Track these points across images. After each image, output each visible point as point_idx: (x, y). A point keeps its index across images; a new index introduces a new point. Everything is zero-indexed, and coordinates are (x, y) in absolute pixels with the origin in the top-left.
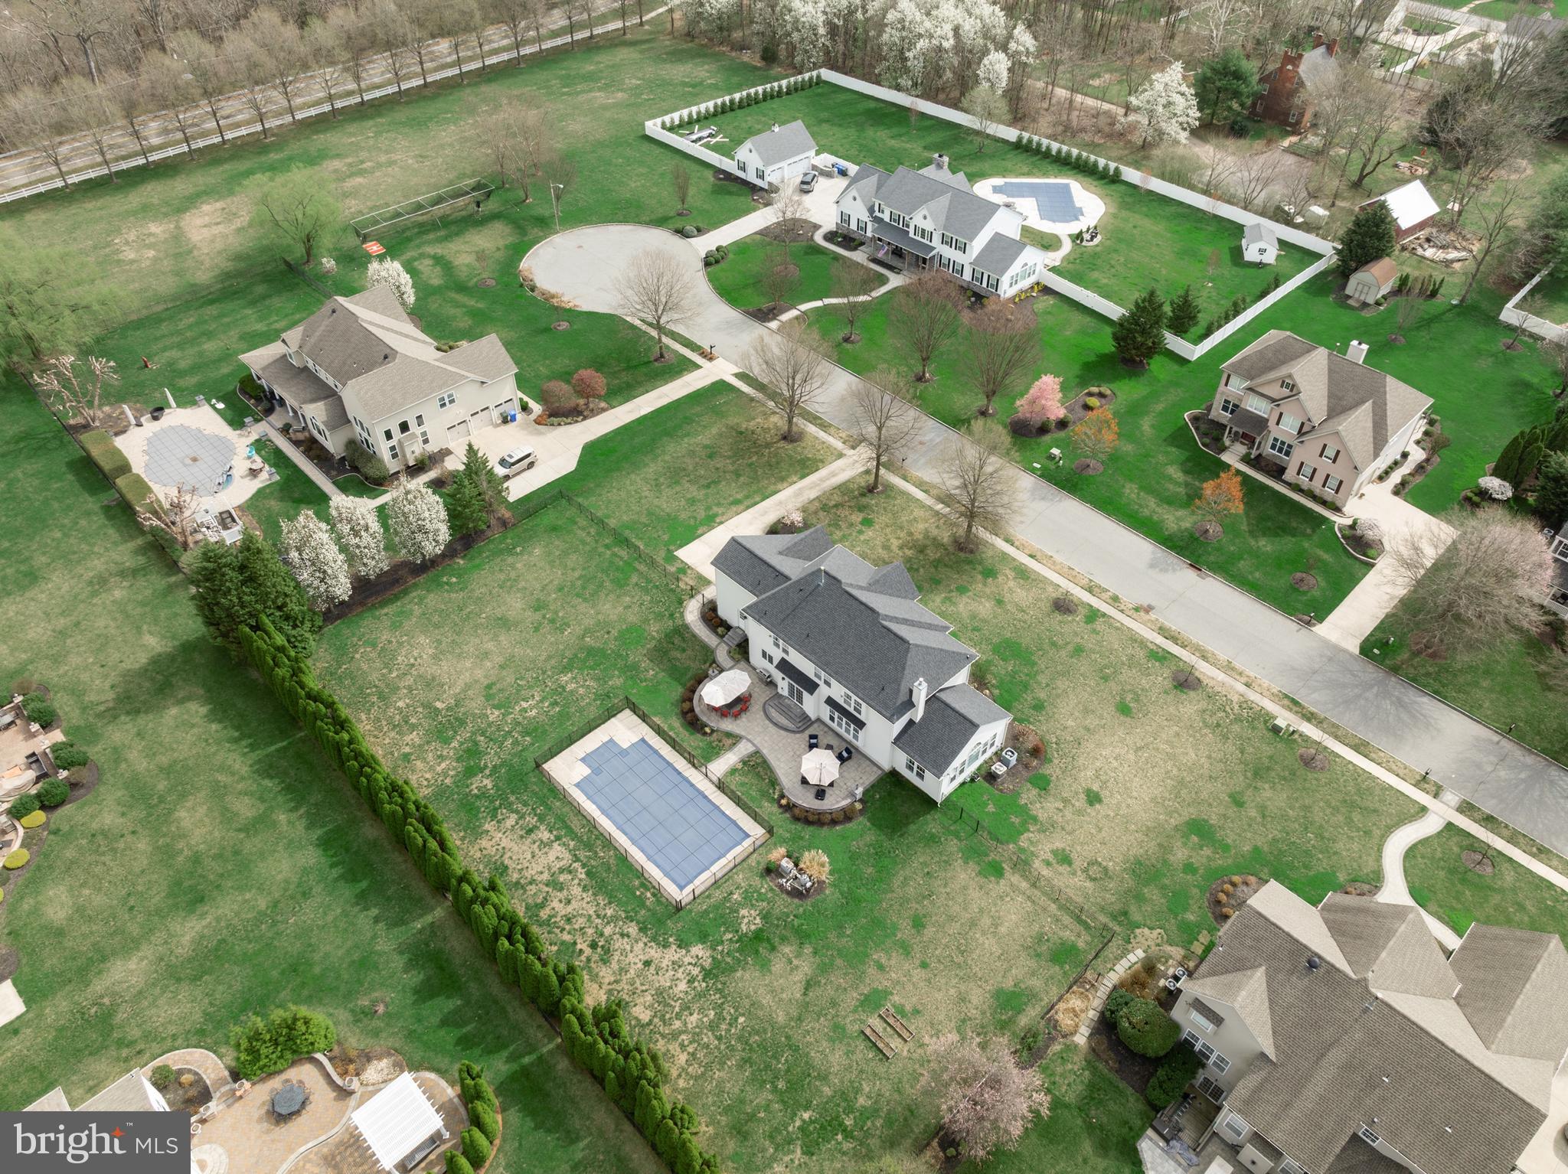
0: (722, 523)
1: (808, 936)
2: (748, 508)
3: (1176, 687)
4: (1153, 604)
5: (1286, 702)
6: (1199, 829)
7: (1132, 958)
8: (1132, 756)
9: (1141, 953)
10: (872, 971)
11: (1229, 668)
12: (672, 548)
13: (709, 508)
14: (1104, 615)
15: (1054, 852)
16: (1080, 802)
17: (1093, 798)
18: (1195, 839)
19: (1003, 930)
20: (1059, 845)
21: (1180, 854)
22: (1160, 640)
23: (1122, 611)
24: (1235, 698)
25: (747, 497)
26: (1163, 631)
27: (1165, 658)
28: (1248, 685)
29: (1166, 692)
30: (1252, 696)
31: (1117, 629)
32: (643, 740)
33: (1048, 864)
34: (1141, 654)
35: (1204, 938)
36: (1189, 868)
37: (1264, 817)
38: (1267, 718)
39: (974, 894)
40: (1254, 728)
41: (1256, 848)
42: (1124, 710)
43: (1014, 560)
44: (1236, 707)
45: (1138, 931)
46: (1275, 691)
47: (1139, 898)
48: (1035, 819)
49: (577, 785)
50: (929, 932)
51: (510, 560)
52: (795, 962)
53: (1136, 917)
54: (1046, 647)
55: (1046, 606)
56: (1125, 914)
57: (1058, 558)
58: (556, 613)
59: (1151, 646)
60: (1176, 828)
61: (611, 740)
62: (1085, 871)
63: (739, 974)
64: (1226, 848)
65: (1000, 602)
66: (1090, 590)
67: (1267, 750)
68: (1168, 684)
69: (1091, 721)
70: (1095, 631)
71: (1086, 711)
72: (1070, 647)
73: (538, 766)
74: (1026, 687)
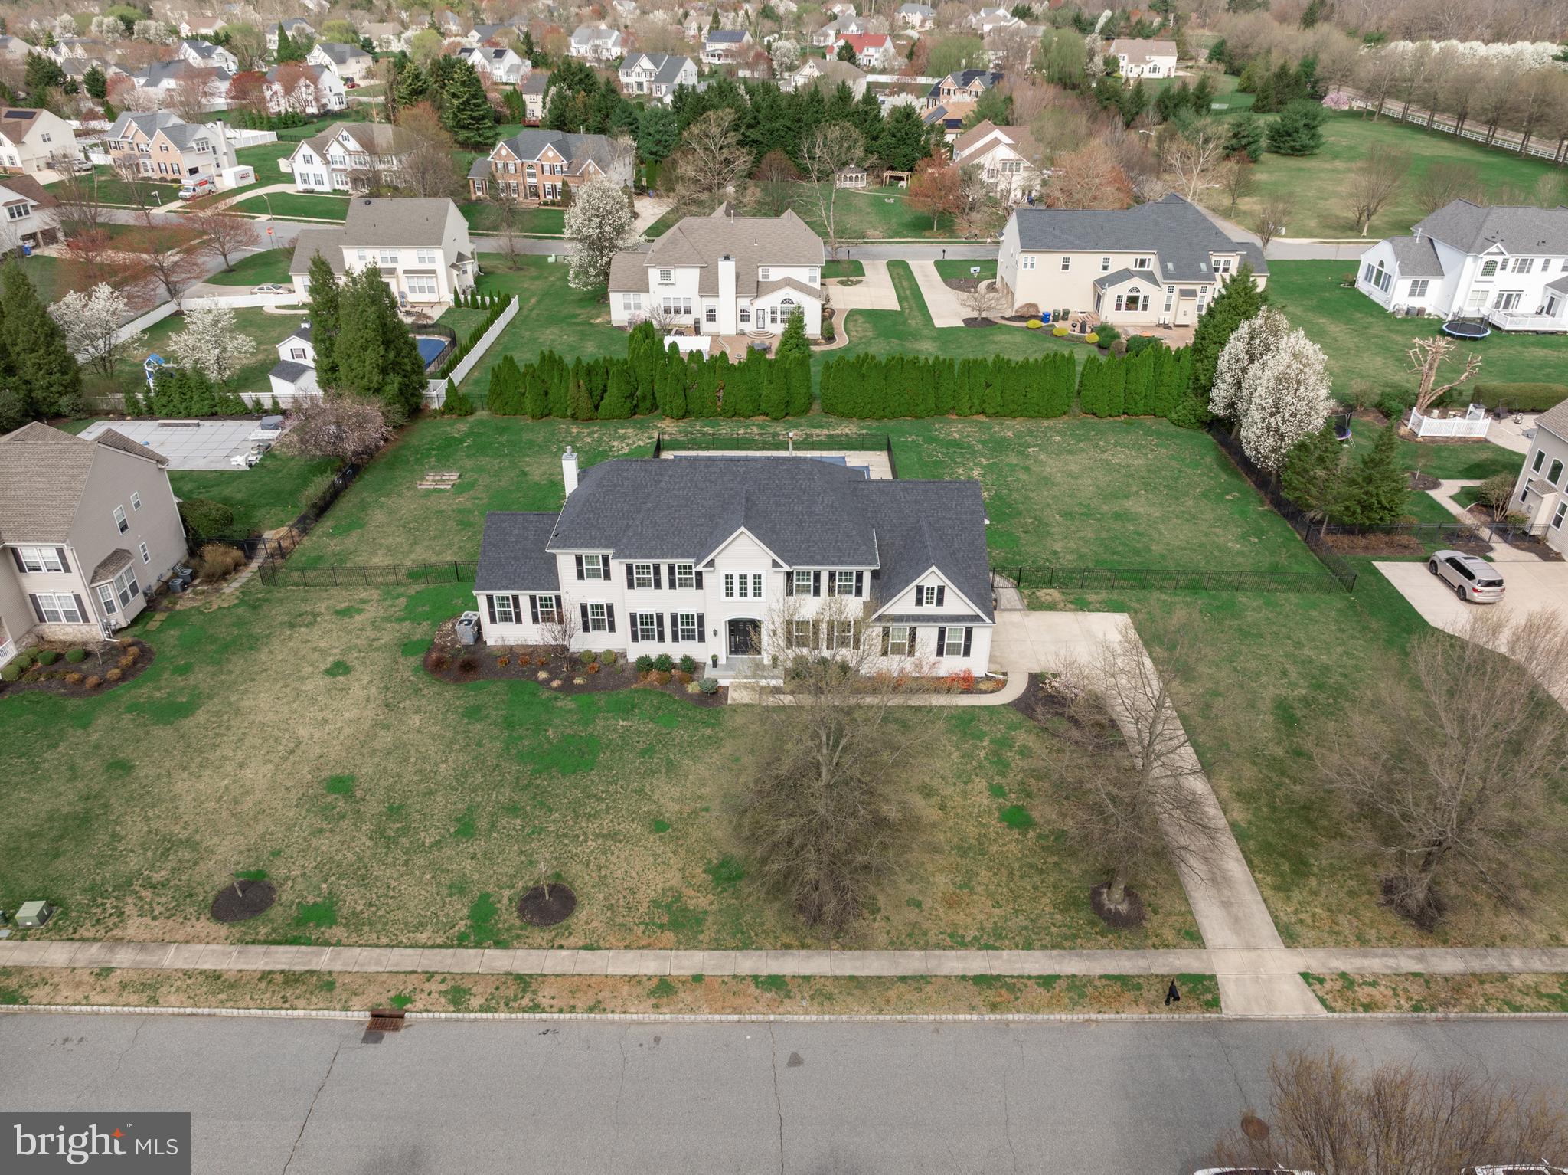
3: (261, 874)
4: (371, 1048)
6: (173, 711)
7: (236, 585)
8: (303, 732)
9: (227, 591)
10: (482, 495)
11: (150, 987)
12: (1140, 616)
14: (461, 942)
15: (360, 611)
16: (352, 659)
17: (340, 668)
18: (181, 699)
19: (381, 552)
20: (358, 618)
21: (201, 677)
22: (324, 960)
23: (430, 976)
24: (134, 927)
26: (325, 984)
27: (300, 922)
28: (106, 971)
29: (276, 854)
30: (92, 953)
31: (420, 926)
33: (363, 601)
34: (353, 899)
35: (152, 625)
36: (185, 670)
37: (72, 768)
38: (58, 923)
39: (428, 555)
40: (90, 889)
41: (86, 726)
42: (342, 785)
43: (717, 945)
44: (130, 909)
45: (237, 602)
46: (42, 992)
47: (241, 624)
48: (400, 620)
49: (842, 458)
50: (451, 524)
51: (1235, 530)
53: (241, 610)
54: (522, 798)
55: (580, 877)
56: (255, 608)
57: (640, 1014)
58: (1099, 520)
59: (339, 932)
60: (210, 697)
62: (316, 616)
65: (658, 825)
66: (524, 982)
67: (61, 864)
68: (278, 871)
69: (385, 739)
70: (459, 888)
71: (398, 747)
72: (483, 823)
73: (889, 450)
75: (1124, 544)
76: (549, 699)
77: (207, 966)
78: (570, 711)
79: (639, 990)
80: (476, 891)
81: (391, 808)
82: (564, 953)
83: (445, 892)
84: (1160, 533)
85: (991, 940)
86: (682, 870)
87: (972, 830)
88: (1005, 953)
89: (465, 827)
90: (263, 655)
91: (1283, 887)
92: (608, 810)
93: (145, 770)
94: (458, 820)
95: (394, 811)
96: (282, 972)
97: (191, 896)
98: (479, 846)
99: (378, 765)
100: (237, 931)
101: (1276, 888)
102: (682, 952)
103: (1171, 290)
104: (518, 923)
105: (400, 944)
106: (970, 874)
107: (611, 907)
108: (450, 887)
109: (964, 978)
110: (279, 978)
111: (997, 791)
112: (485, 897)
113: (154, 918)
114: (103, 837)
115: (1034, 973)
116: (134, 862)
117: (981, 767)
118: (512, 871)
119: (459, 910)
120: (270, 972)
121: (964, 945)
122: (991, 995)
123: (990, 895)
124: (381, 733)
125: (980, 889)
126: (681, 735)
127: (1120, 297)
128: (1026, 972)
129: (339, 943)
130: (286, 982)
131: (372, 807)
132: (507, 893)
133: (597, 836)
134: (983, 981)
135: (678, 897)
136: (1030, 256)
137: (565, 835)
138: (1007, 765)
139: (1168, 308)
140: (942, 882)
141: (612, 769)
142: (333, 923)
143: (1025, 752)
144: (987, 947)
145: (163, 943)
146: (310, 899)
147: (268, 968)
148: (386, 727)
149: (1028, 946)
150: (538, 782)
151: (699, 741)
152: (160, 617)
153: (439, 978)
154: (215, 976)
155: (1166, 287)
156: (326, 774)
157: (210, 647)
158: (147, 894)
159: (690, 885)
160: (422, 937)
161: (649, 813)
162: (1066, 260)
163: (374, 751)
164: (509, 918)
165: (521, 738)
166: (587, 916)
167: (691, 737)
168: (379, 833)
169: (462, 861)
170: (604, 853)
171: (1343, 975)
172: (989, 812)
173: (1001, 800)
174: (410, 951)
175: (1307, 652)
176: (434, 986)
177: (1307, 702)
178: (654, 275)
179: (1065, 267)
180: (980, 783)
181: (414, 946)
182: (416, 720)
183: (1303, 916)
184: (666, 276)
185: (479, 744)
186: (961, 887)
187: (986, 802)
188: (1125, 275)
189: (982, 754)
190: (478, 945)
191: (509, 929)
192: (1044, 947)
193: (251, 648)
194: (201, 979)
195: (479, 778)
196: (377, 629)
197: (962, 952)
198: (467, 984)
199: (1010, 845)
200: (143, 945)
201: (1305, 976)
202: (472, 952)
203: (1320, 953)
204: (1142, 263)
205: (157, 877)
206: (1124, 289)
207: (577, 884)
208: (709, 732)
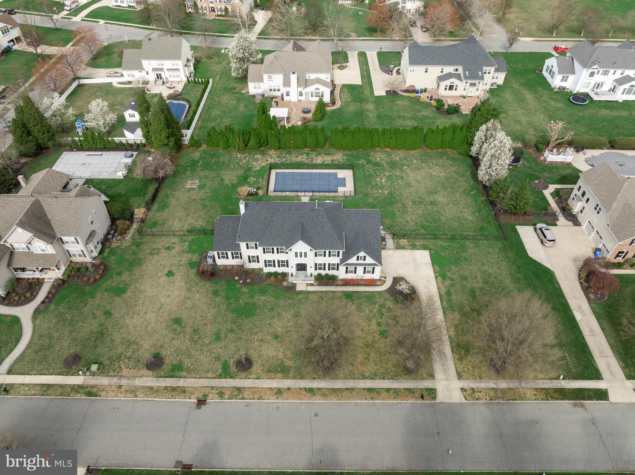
0: (436, 277)
1: (233, 187)
2: (441, 296)
3: (158, 354)
4: (199, 411)
5: (95, 390)
6: (120, 291)
7: (130, 236)
8: (163, 300)
9: (127, 238)
10: (209, 191)
11: (134, 391)
12: (433, 252)
13: (452, 279)
14: (220, 377)
15: (173, 248)
16: (174, 269)
17: (170, 274)
18: (121, 286)
19: (177, 219)
20: (173, 251)
21: (125, 277)
22: (181, 383)
23: (213, 388)
24: (125, 372)
25: (450, 301)
26: (182, 391)
27: (173, 370)
28: (120, 387)
29: (162, 346)
30: (115, 380)
31: (208, 371)
32: (337, 192)
33: (174, 243)
34: (187, 362)
35: (106, 254)
36: (120, 274)
37: (93, 314)
38: (103, 370)
39: (193, 221)
40: (109, 359)
41: (93, 297)
42: (178, 321)
43: (294, 378)
44: (122, 366)
45: (131, 243)
46: (103, 393)
47: (135, 253)
48: (187, 252)
49: (336, 173)
50: (199, 206)
51: (472, 210)
52: (230, 181)
53: (134, 247)
54: (234, 327)
55: (254, 355)
56: (138, 246)
57: (273, 400)
58: (424, 205)
59: (184, 373)
60: (130, 285)
61: (345, 186)
62: (159, 250)
63: (243, 172)
64: (107, 290)
65: (276, 337)
66: (239, 390)
67: (99, 350)
68: (163, 353)
69: (189, 303)
70: (218, 358)
71: (194, 306)
72: (223, 336)
73: (353, 169)
74: (228, 298)
75: (432, 217)
76: (239, 288)
77: (148, 385)
78: (246, 293)
79: (272, 393)
80: (223, 359)
81: (194, 330)
82: (250, 380)
83: (214, 360)
84: (445, 212)
85: (373, 377)
86: (283, 352)
87: (370, 338)
88: (377, 381)
89: (218, 337)
90: (144, 267)
91: (461, 359)
92: (260, 331)
93: (116, 315)
94: (215, 335)
95: (196, 331)
96: (170, 387)
97: (139, 361)
98: (222, 344)
99: (188, 313)
100: (155, 373)
101: (459, 360)
102: (284, 380)
103: (466, 83)
104: (236, 370)
105: (202, 378)
106: (369, 354)
107: (263, 365)
108: (215, 358)
109: (364, 389)
110: (170, 389)
111: (379, 324)
112: (226, 361)
113: (130, 369)
114: (108, 340)
115: (385, 387)
116: (120, 350)
117: (375, 315)
118: (233, 353)
119: (219, 366)
120: (167, 387)
121: (365, 378)
122: (372, 395)
123: (374, 362)
124: (188, 301)
125: (371, 359)
126: (282, 303)
127: (446, 86)
128: (382, 387)
129: (185, 377)
130: (172, 390)
131: (189, 330)
132: (232, 360)
133: (258, 340)
134: (370, 390)
135: (282, 362)
136: (412, 67)
137: (248, 340)
138: (383, 315)
139: (465, 89)
140: (360, 357)
141: (261, 316)
142: (182, 371)
143: (389, 310)
144: (372, 379)
145: (134, 377)
146: (175, 363)
147: (166, 385)
148: (189, 299)
149: (384, 379)
150: (238, 320)
151: (288, 305)
152: (107, 250)
153: (215, 389)
154: (151, 388)
155: (464, 82)
156: (173, 317)
157: (127, 264)
158: (126, 360)
159: (286, 358)
160: (209, 375)
161: (273, 332)
162: (427, 69)
163: (186, 308)
164: (233, 369)
165: (231, 303)
166: (256, 368)
167: (285, 303)
168: (192, 339)
169: (218, 348)
170: (260, 346)
171: (473, 389)
172: (376, 332)
173: (380, 328)
174: (206, 380)
175: (486, 267)
176: (214, 391)
177: (481, 289)
178: (265, 77)
179: (426, 72)
180: (374, 321)
181: (207, 378)
182: (198, 296)
183: (465, 369)
184: (270, 78)
185: (219, 306)
186: (366, 359)
187: (375, 328)
188: (449, 76)
189: (375, 310)
190: (225, 378)
191: (234, 372)
192: (388, 379)
193: (140, 264)
194: (148, 389)
195: (220, 319)
196: (180, 256)
197: (365, 380)
198: (223, 390)
199: (381, 344)
200: (128, 378)
201: (462, 389)
202: (224, 380)
203: (468, 382)
204: (457, 70)
205: (129, 354)
206: (448, 82)
207: (253, 357)
208: (290, 301)
